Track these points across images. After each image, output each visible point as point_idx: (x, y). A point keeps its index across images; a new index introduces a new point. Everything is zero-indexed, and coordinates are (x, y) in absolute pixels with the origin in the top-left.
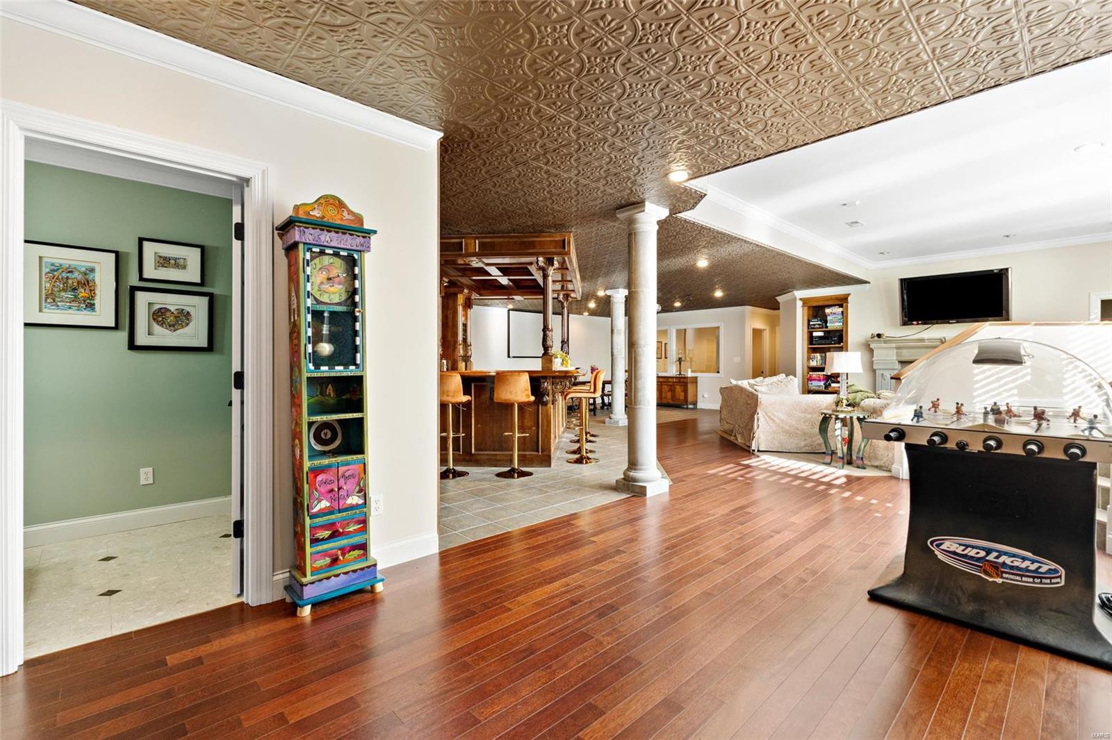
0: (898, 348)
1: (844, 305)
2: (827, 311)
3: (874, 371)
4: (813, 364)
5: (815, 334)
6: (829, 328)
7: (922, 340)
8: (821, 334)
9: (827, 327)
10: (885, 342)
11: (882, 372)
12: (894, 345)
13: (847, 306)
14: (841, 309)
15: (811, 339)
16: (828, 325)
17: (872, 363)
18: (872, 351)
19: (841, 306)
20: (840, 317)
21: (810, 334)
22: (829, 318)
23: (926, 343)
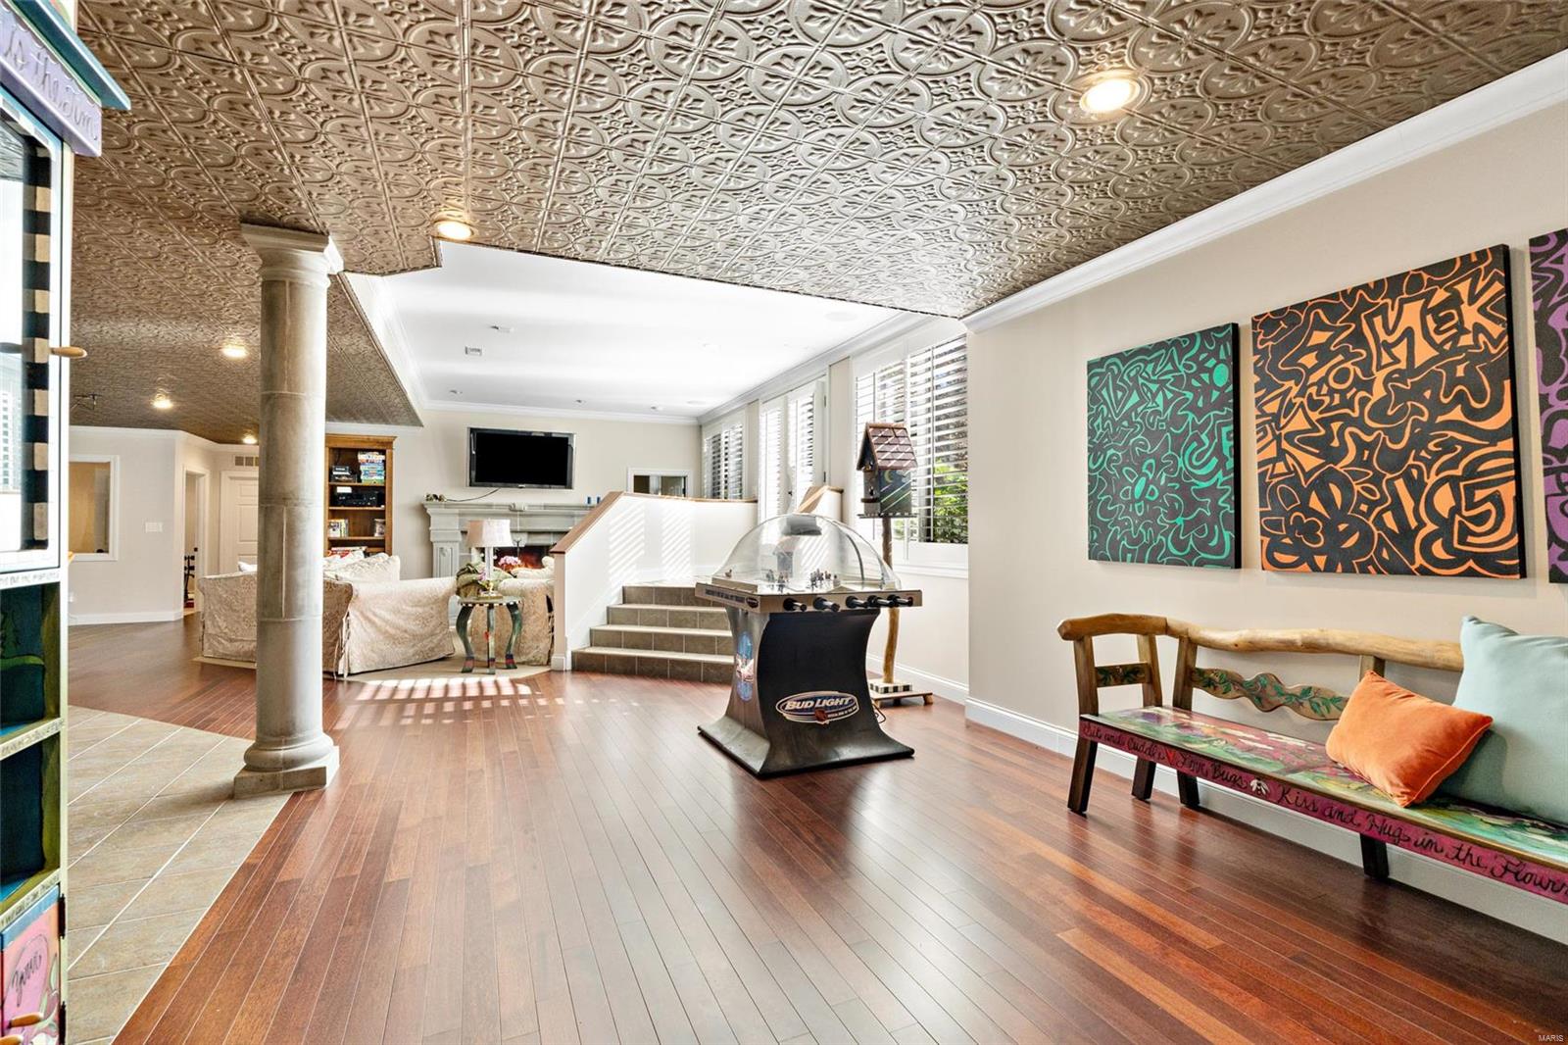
0: (460, 515)
1: (388, 451)
2: (361, 457)
3: (431, 545)
4: (336, 534)
5: (340, 490)
6: (363, 483)
7: (489, 506)
8: (348, 490)
9: (360, 481)
10: (447, 506)
11: (441, 545)
12: (457, 511)
13: (392, 454)
14: (382, 457)
15: (334, 498)
16: (362, 477)
17: (429, 532)
18: (427, 518)
19: (383, 452)
20: (381, 467)
21: (332, 489)
22: (362, 468)
23: (494, 510)
